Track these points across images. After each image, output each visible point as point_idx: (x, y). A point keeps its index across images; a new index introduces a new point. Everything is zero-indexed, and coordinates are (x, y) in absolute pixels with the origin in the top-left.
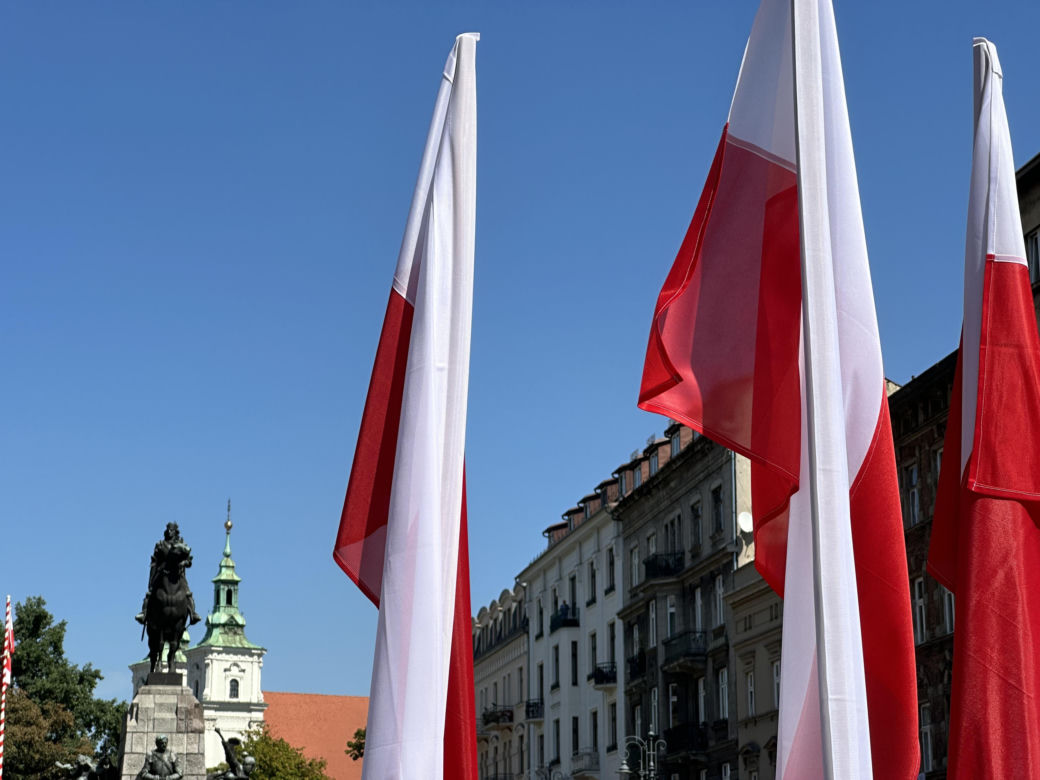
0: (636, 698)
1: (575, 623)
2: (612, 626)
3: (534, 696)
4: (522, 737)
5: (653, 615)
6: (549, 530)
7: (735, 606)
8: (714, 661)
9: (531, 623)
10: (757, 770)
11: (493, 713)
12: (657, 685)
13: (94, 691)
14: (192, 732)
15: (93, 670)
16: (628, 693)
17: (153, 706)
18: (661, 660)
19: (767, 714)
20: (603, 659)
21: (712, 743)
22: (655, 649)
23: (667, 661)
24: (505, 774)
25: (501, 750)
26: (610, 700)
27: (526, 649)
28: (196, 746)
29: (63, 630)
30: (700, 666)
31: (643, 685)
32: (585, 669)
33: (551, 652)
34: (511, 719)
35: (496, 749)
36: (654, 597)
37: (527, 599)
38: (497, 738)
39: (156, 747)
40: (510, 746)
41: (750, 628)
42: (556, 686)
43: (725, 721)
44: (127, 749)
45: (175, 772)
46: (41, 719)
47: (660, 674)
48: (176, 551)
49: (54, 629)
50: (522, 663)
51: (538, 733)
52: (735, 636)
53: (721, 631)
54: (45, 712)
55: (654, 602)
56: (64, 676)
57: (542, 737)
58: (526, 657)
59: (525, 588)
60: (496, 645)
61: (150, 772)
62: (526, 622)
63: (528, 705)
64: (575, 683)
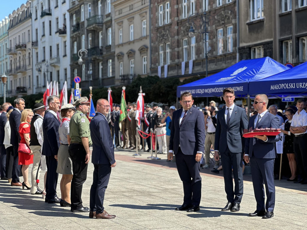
0: (74, 39)
1: (50, 14)
2: (64, 15)
3: (34, 40)
4: (29, 53)
5: (82, 10)
7: (115, 6)
8: (106, 26)
9: (33, 15)
10: (123, 61)
11: (19, 45)
12: (84, 34)
16: (72, 38)
18: (86, 25)
19: (127, 42)
20: (61, 26)
21: (104, 53)
22: (84, 22)
23: (88, 26)
24: (23, 65)
25: (22, 57)
26: (64, 40)
27: (31, 24)
30: (101, 27)
31: (78, 34)
32: (54, 30)
33: (41, 24)
34: (25, 47)
35: (20, 57)
36: (83, 4)
37: (31, 7)
38: (20, 53)
40: (25, 56)
41: (121, 13)
42: (44, 35)
43: (110, 46)
47: (85, 30)
50: (30, 28)
51: (36, 51)
52: (115, 17)
53: (109, 15)
55: (83, 5)
57: (37, 53)
58: (31, 27)
59: (30, 3)
60: (19, 23)
62: (31, 15)
63: (32, 42)
64: (50, 35)
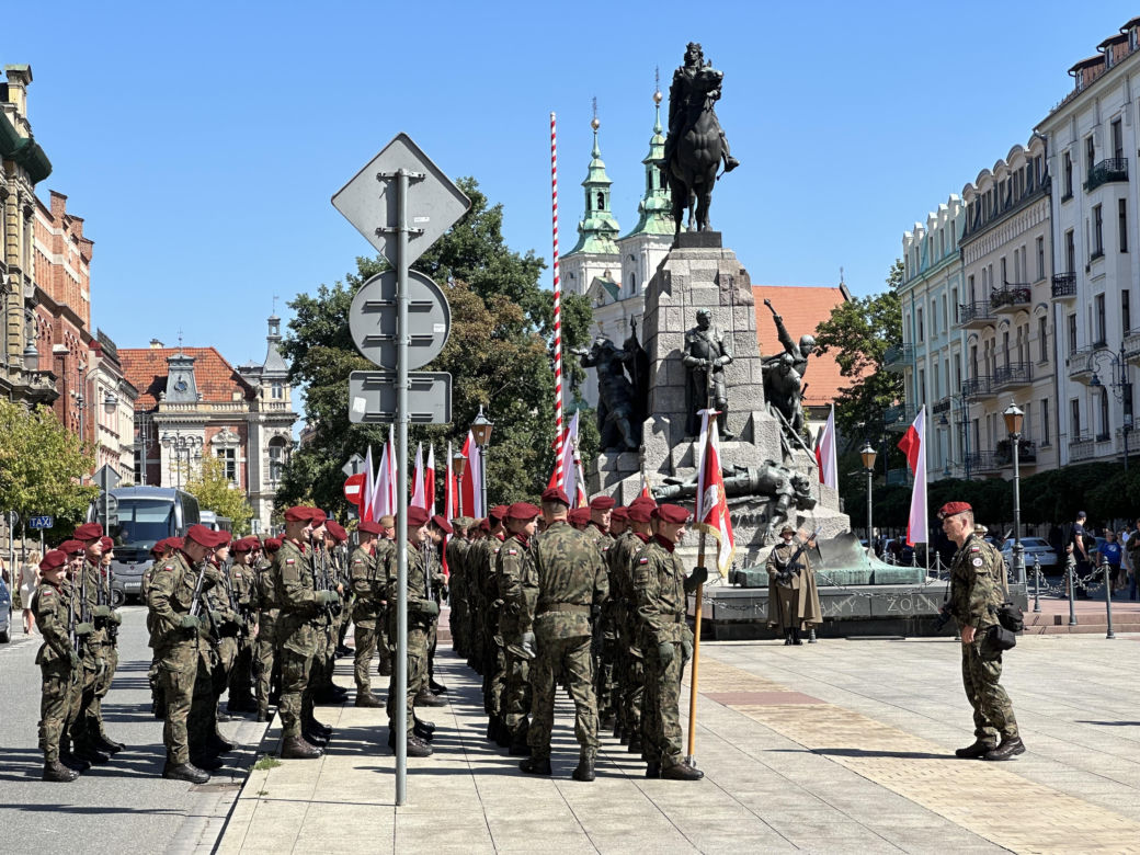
1: (1122, 177)
3: (1061, 269)
4: (1043, 319)
6: (1076, 68)
9: (1054, 182)
11: (1005, 293)
13: (539, 281)
14: (739, 305)
15: (536, 259)
17: (687, 273)
24: (1021, 363)
25: (1013, 337)
27: (1048, 214)
28: (745, 322)
29: (499, 213)
33: (1090, 214)
34: (1028, 299)
35: (1007, 334)
37: (1049, 153)
38: (1008, 323)
39: (697, 325)
40: (1027, 331)
42: (1098, 254)
44: (661, 327)
45: (723, 353)
46: (487, 313)
48: (704, 77)
49: (489, 213)
50: (1044, 231)
51: (1069, 311)
54: (488, 306)
56: (506, 266)
57: (1073, 317)
58: (1048, 224)
59: (1045, 141)
60: (1003, 214)
61: (692, 355)
62: (1048, 182)
63: (1054, 281)
64: (1124, 250)
